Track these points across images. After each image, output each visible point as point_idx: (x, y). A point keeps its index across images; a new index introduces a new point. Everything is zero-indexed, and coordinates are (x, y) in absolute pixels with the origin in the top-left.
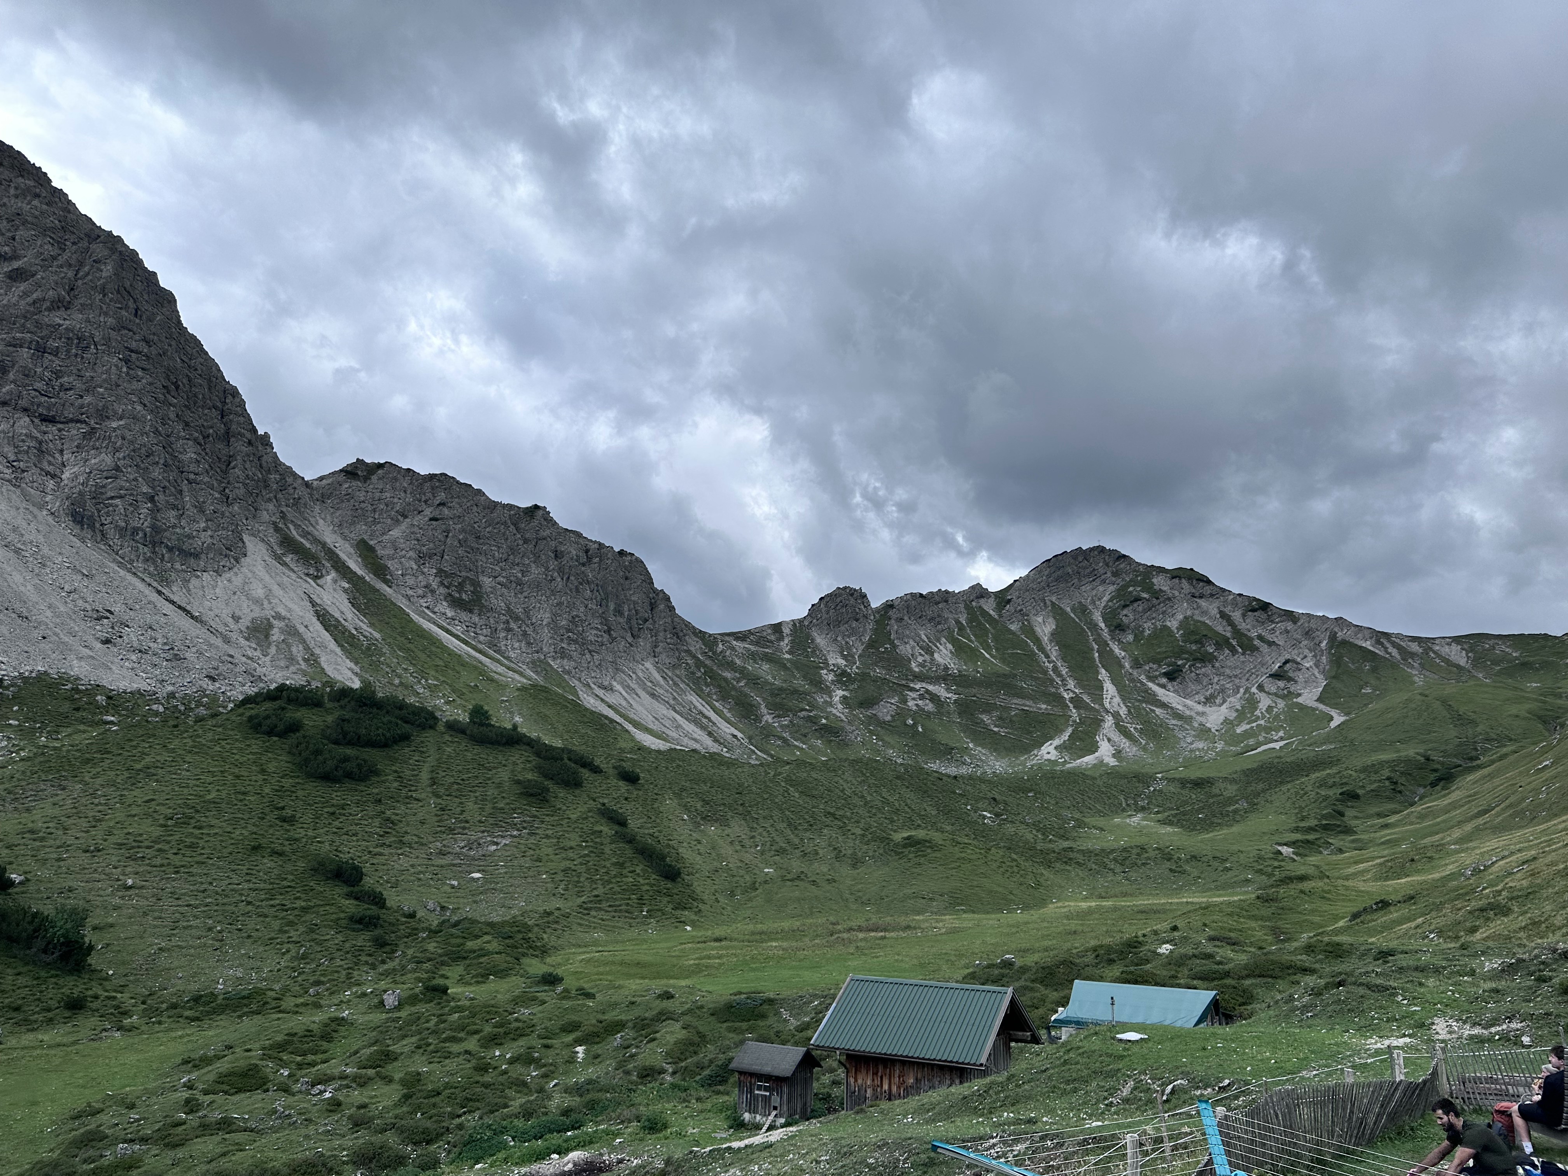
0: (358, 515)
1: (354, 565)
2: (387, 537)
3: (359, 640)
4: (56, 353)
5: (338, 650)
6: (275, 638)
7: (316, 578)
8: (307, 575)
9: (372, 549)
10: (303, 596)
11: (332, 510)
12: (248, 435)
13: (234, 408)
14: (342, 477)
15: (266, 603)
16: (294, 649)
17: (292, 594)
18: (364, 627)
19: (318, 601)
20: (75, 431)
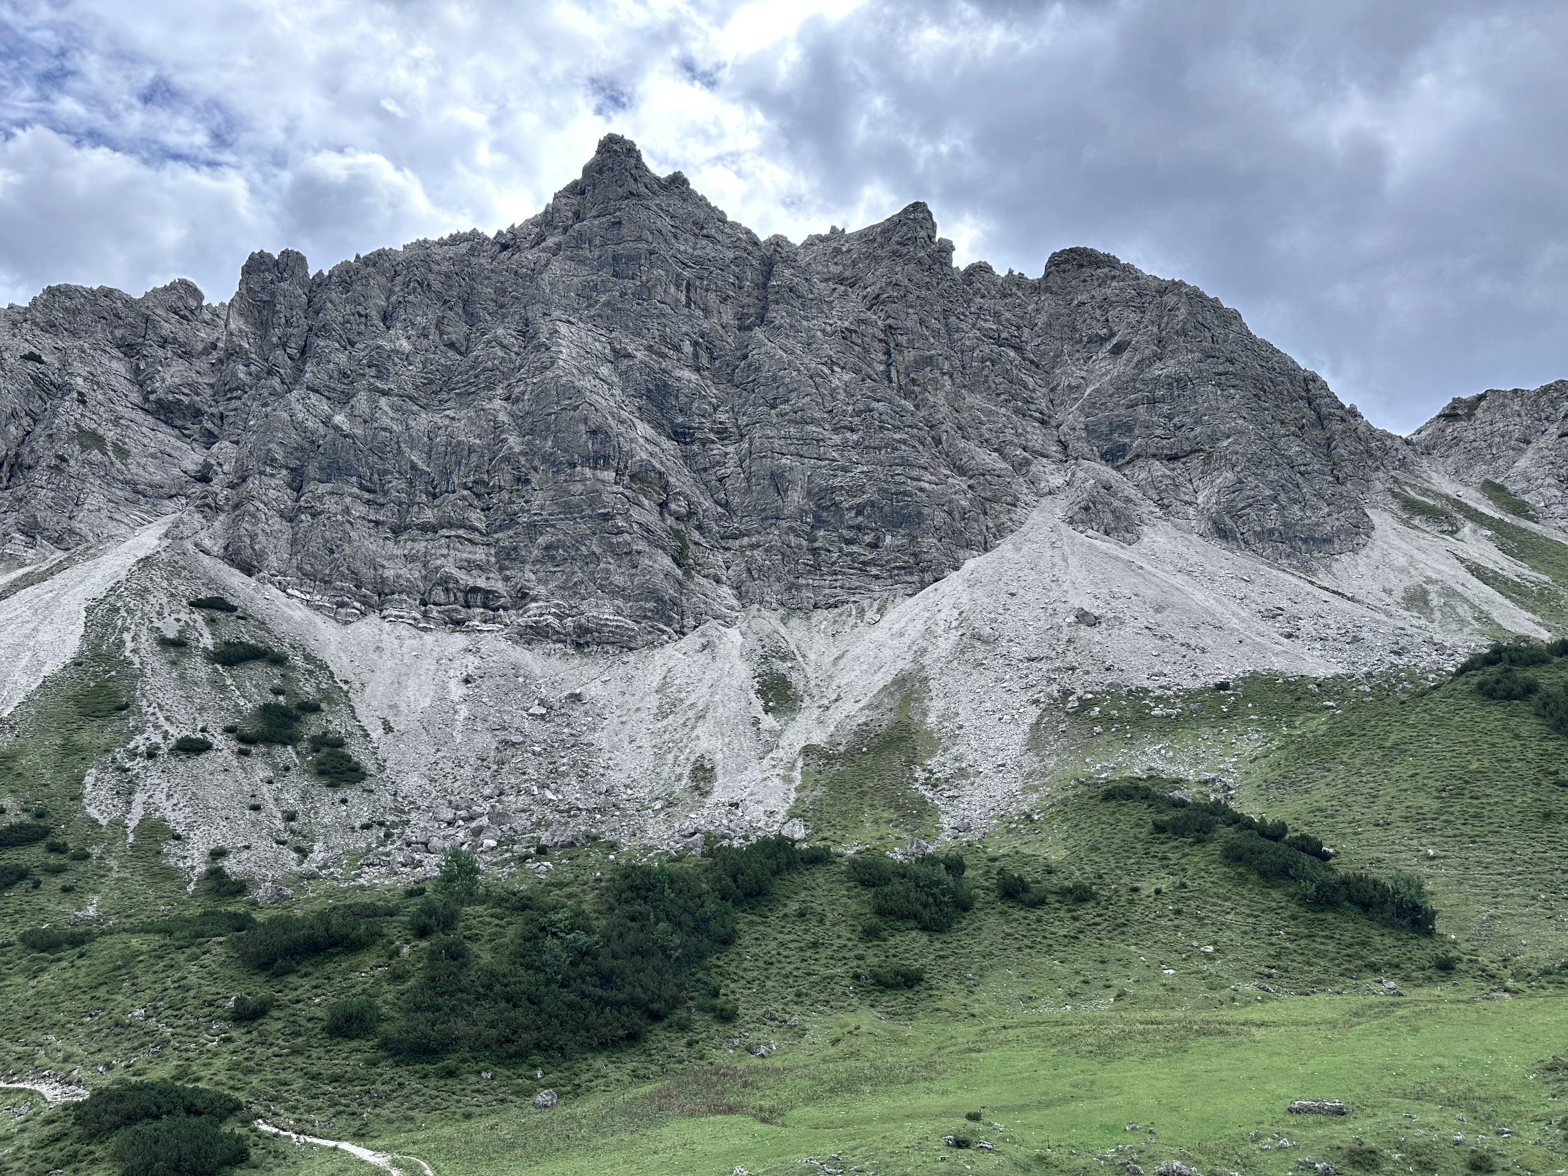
0: (1474, 456)
1: (1487, 508)
2: (1514, 470)
3: (1526, 587)
4: (1163, 400)
5: (1507, 602)
6: (1435, 603)
7: (1452, 533)
8: (1442, 532)
9: (1501, 488)
10: (1447, 554)
11: (1441, 460)
12: (1339, 412)
13: (1318, 392)
14: (1442, 423)
15: (1412, 570)
16: (1459, 610)
17: (1436, 556)
18: (1526, 572)
19: (1465, 556)
20: (1196, 461)
